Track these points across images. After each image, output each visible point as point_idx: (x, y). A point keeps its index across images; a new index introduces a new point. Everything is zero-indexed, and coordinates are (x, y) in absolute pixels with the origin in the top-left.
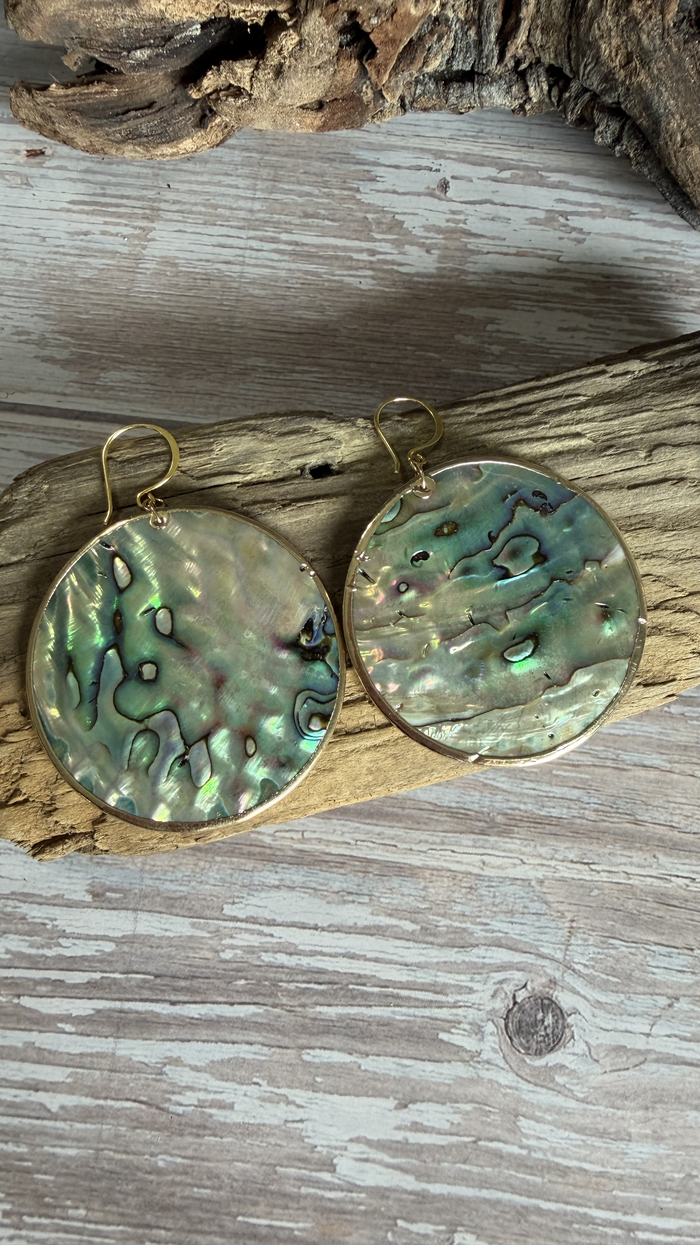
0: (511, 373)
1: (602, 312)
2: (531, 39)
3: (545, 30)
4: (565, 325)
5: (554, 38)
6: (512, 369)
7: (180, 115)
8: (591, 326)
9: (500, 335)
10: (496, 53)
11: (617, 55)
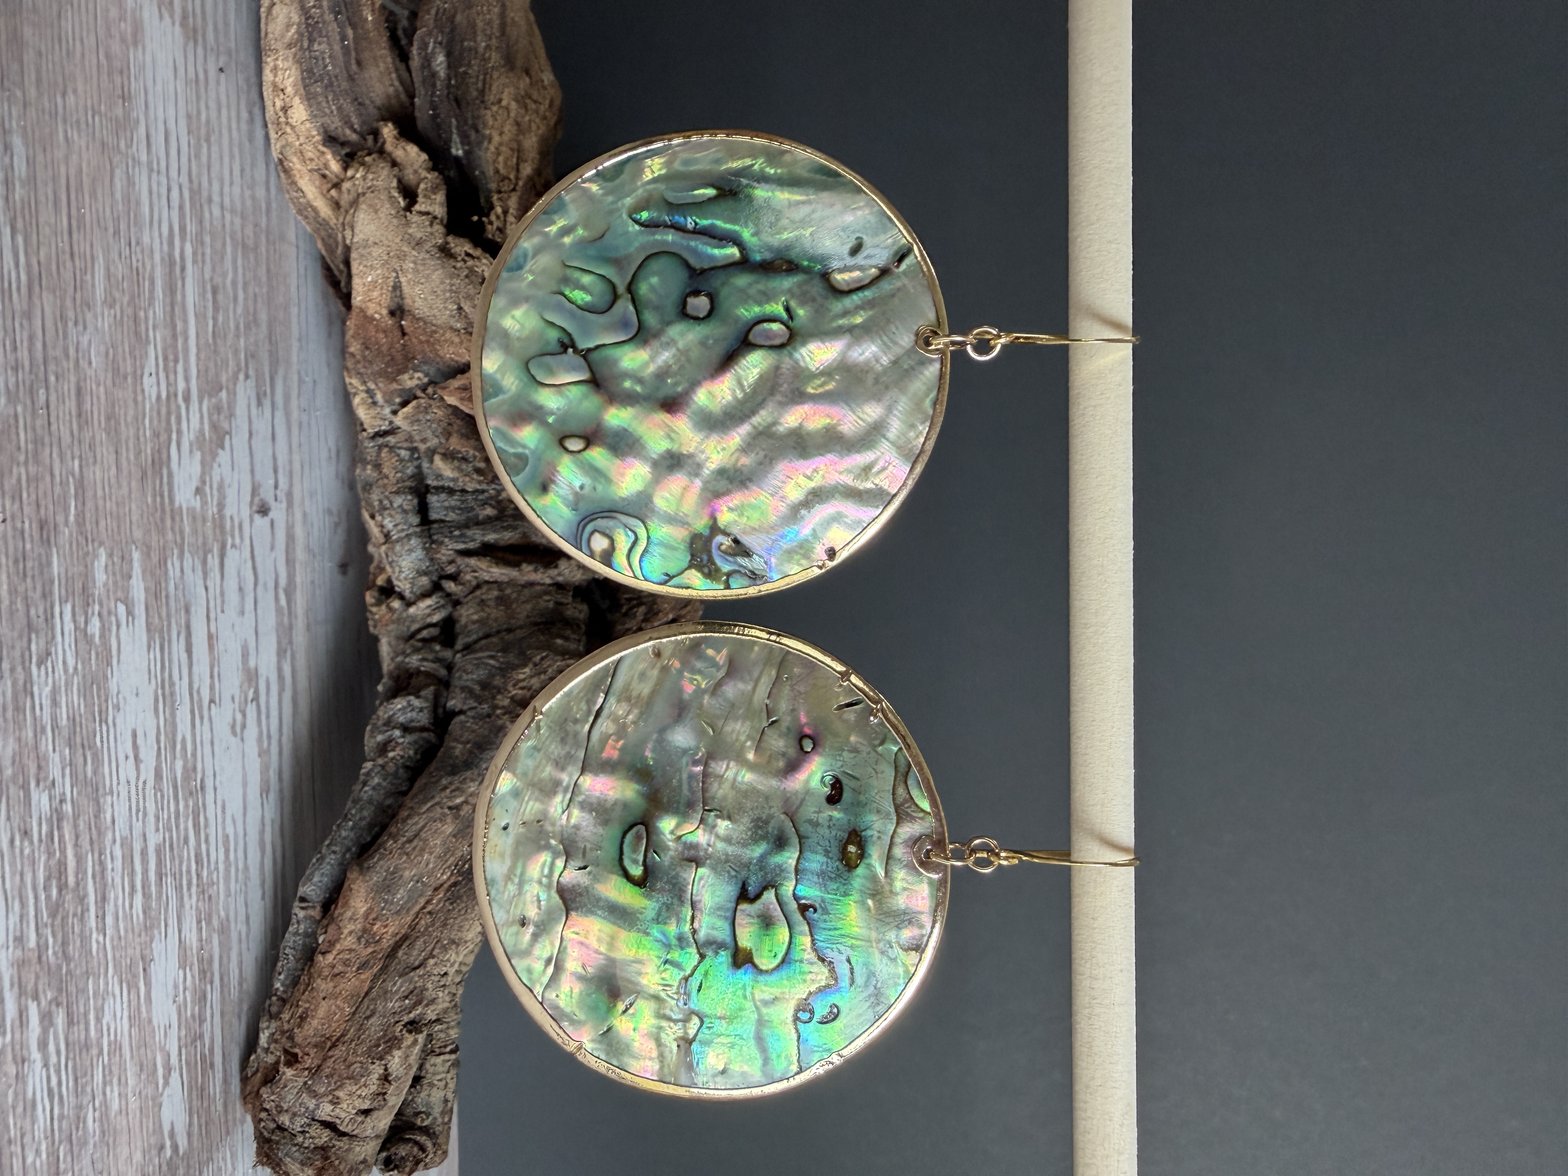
0: (65, 662)
1: (162, 796)
2: (485, 588)
3: (502, 600)
4: (140, 741)
5: (496, 613)
6: (71, 662)
7: (340, 109)
8: (145, 782)
9: (114, 628)
10: (471, 545)
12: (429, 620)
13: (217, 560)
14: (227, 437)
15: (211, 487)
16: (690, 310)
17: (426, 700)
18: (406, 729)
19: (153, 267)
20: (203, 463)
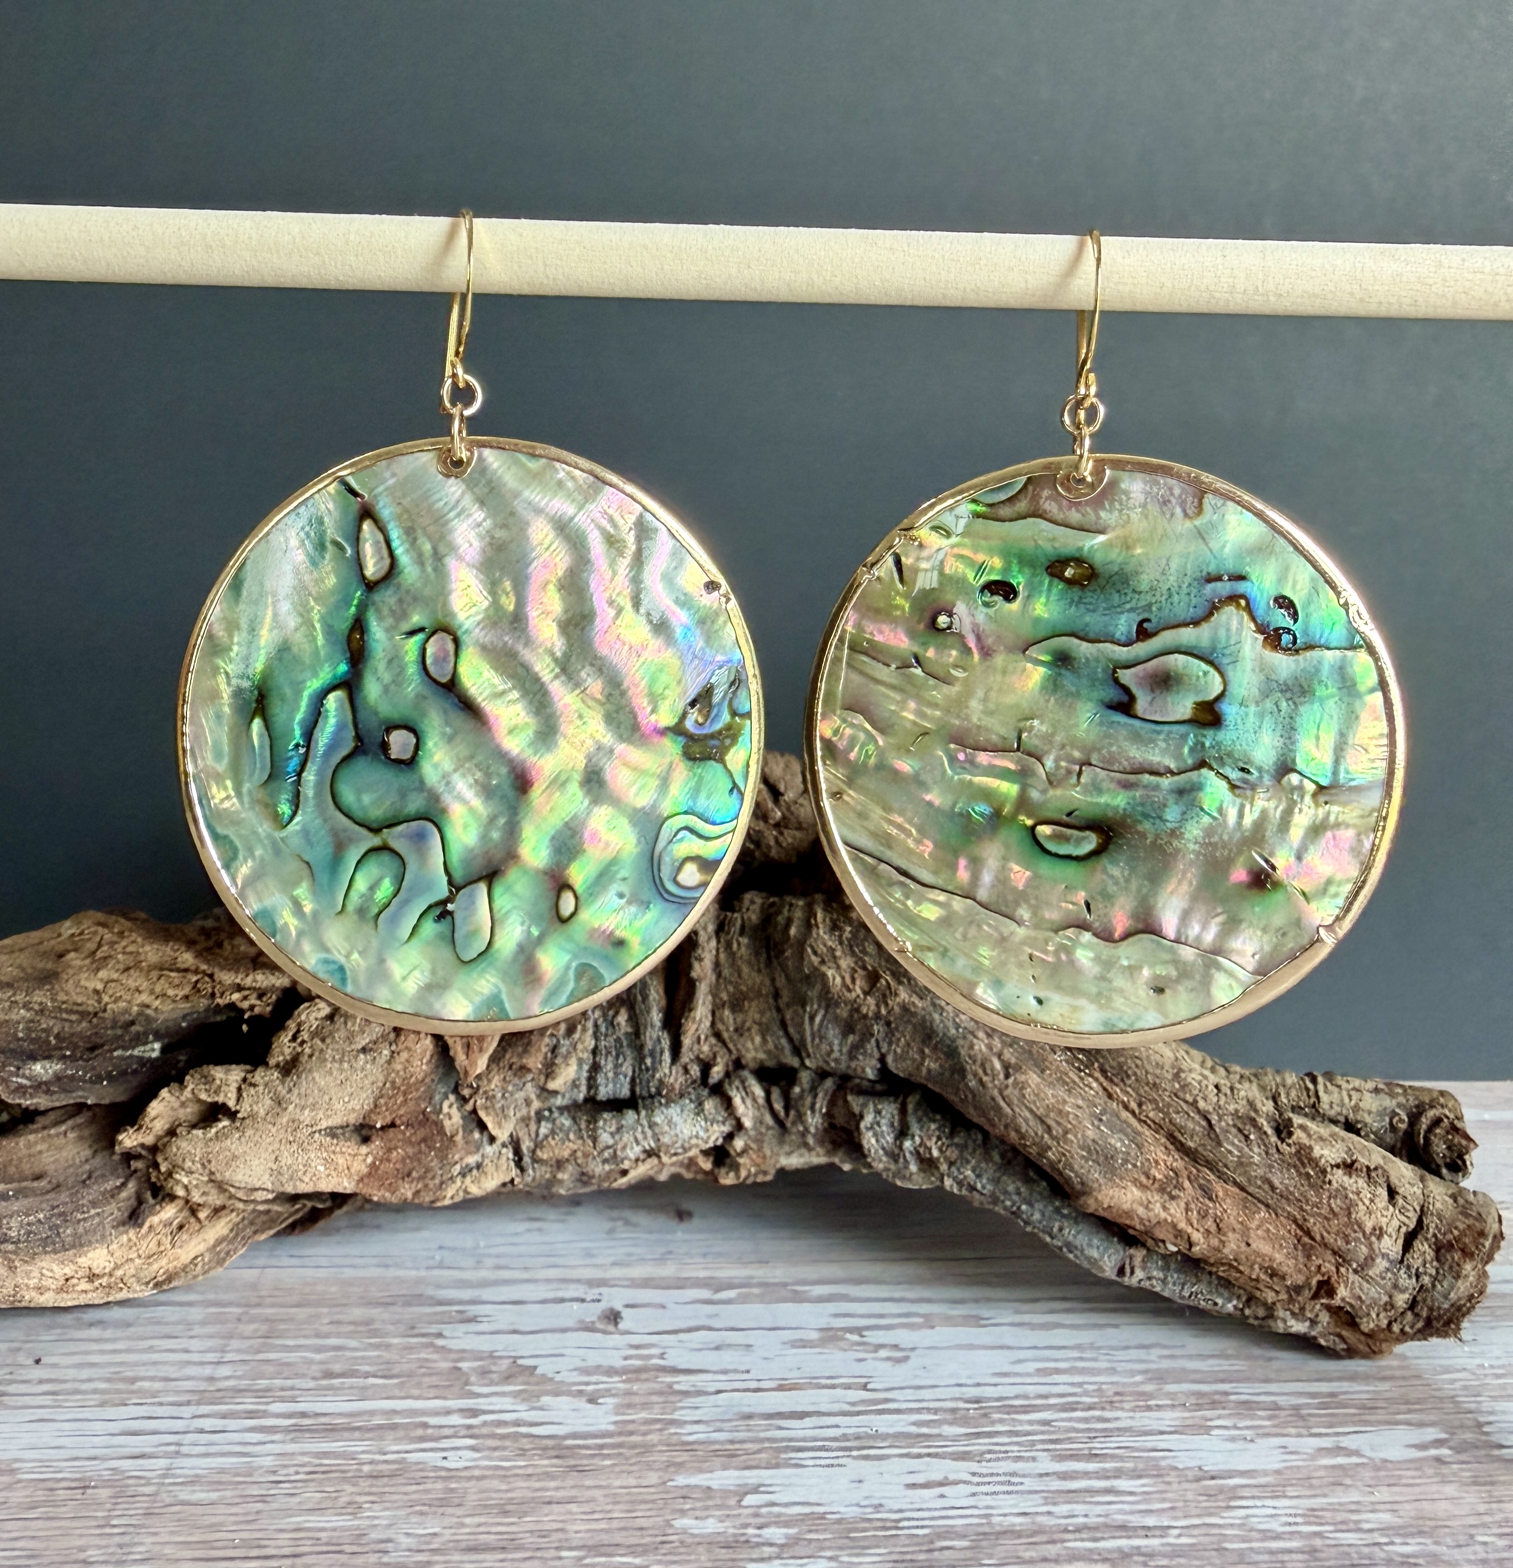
1: (990, 1452)
2: (720, 1026)
3: (736, 1005)
4: (920, 1479)
5: (753, 1011)
7: (94, 1204)
8: (974, 1474)
9: (776, 1509)
10: (666, 1043)
11: (853, 980)
12: (761, 1101)
13: (681, 1378)
14: (520, 1362)
15: (587, 1384)
16: (407, 756)
17: (864, 1105)
18: (902, 1133)
19: (303, 1454)
20: (557, 1394)
